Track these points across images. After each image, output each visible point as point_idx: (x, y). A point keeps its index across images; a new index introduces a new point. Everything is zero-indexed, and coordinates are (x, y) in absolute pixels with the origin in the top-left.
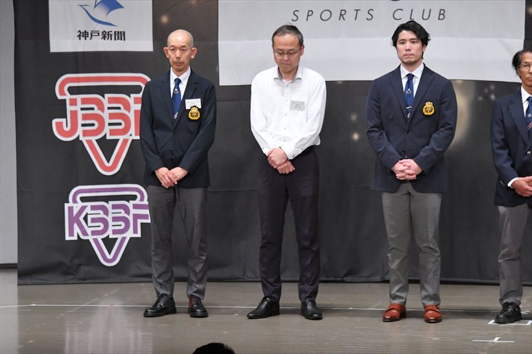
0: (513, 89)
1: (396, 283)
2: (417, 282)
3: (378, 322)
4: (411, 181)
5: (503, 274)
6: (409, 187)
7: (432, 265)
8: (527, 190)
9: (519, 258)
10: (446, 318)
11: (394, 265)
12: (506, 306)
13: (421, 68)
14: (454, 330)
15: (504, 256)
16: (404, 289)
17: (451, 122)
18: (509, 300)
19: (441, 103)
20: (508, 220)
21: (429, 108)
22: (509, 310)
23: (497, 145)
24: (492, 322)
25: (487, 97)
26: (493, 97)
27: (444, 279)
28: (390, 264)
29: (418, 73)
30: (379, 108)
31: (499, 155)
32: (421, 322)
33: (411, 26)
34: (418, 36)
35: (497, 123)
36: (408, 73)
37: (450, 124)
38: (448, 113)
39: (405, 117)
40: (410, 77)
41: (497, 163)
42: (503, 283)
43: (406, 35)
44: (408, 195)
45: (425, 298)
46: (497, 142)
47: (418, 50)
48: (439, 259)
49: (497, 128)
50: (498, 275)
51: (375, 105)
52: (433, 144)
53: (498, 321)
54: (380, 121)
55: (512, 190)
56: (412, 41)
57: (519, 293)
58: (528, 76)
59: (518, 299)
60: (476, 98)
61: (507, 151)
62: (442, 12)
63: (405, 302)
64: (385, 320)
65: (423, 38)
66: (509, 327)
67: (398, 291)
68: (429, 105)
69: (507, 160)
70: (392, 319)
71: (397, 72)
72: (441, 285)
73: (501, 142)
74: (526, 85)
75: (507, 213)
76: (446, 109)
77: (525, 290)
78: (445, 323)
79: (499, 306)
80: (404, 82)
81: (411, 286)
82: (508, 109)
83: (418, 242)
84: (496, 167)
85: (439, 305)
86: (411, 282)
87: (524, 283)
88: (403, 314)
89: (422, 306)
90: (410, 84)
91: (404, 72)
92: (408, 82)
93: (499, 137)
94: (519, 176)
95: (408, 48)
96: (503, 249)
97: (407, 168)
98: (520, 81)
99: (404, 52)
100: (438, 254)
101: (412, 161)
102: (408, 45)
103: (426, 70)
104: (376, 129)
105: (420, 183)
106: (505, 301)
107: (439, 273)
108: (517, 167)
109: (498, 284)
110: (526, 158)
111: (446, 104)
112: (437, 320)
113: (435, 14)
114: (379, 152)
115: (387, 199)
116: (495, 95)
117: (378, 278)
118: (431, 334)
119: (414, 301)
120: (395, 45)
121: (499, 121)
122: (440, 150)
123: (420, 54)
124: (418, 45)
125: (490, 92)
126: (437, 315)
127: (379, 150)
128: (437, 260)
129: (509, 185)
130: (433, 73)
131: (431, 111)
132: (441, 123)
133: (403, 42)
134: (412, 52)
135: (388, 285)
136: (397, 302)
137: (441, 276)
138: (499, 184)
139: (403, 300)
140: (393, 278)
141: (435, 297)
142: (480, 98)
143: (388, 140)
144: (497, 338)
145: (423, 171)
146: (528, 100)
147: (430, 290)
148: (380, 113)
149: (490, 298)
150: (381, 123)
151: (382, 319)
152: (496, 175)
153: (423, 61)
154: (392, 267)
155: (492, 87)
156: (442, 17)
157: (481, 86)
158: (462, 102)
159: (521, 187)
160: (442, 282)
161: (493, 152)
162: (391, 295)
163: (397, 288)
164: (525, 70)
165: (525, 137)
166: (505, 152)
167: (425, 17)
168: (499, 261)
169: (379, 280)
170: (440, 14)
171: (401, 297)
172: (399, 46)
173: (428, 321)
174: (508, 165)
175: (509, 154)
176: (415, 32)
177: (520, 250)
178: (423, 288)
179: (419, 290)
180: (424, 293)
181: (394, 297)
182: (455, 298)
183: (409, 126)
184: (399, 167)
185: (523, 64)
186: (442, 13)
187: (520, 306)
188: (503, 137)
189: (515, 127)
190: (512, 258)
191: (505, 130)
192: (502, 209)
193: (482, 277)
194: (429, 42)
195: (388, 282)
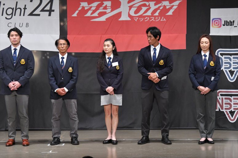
0: (55, 54)
1: (11, 131)
2: (20, 130)
3: (4, 147)
5: (53, 126)
8: (62, 93)
9: (59, 119)
10: (31, 144)
12: (55, 138)
13: (20, 46)
14: (34, 149)
15: (54, 119)
16: (14, 133)
17: (32, 67)
18: (56, 136)
19: (28, 60)
20: (55, 105)
21: (23, 61)
22: (56, 140)
23: (50, 76)
24: (49, 145)
25: (46, 57)
26: (48, 57)
27: (30, 129)
28: (8, 123)
29: (18, 48)
30: (3, 61)
31: (51, 80)
32: (21, 146)
33: (16, 30)
34: (19, 34)
35: (50, 67)
36: (14, 48)
37: (32, 68)
38: (31, 63)
39: (13, 65)
40: (15, 50)
41: (50, 83)
42: (53, 129)
43: (13, 33)
44: (15, 96)
45: (23, 136)
46: (50, 75)
47: (18, 39)
48: (28, 121)
49: (50, 69)
50: (51, 127)
51: (1, 61)
52: (25, 75)
53: (51, 145)
54: (3, 67)
55: (56, 93)
56: (16, 35)
57: (59, 133)
58: (61, 48)
59: (59, 135)
60: (42, 58)
61: (54, 78)
62: (27, 24)
63: (15, 138)
64: (7, 146)
65: (20, 34)
66: (55, 147)
67: (12, 134)
68: (23, 60)
69: (54, 82)
70: (10, 145)
72: (29, 131)
73: (52, 74)
74: (61, 52)
75: (54, 102)
76: (30, 62)
77: (62, 132)
78: (31, 146)
79: (52, 139)
80: (13, 51)
81: (17, 132)
82: (54, 62)
84: (50, 85)
85: (28, 139)
86: (17, 130)
87: (61, 129)
88: (14, 143)
89: (21, 140)
90: (15, 52)
91: (13, 48)
92: (14, 51)
93: (51, 73)
94: (59, 88)
95: (14, 38)
96: (53, 116)
98: (59, 51)
99: (13, 40)
100: (28, 119)
102: (14, 37)
103: (21, 47)
104: (1, 70)
105: (20, 90)
106: (54, 137)
107: (28, 126)
108: (58, 84)
109: (51, 130)
110: (61, 81)
111: (30, 60)
112: (28, 145)
113: (25, 25)
114: (3, 79)
115: (7, 98)
116: (49, 56)
117: (4, 129)
118: (25, 151)
119: (18, 137)
120: (9, 37)
121: (51, 66)
122: (28, 77)
123: (19, 40)
124: (18, 37)
125: (47, 55)
126: (28, 143)
127: (3, 78)
128: (27, 122)
129: (55, 91)
130: (24, 48)
131: (24, 63)
132: (28, 67)
133: (12, 36)
134: (16, 40)
135: (7, 132)
136: (12, 138)
137: (29, 128)
138: (51, 91)
139: (14, 138)
140: (10, 129)
141: (27, 136)
142: (43, 58)
143: (6, 74)
144: (51, 151)
145: (21, 86)
146: (61, 58)
147: (25, 134)
148: (3, 63)
149: (48, 136)
150: (4, 68)
151: (5, 145)
152: (50, 88)
153: (20, 43)
154: (9, 125)
155: (48, 53)
156: (27, 26)
157: (44, 53)
158: (36, 59)
159: (60, 92)
160: (29, 130)
162: (9, 136)
163: (11, 133)
164: (60, 46)
165: (61, 72)
166: (53, 78)
167: (21, 26)
168: (52, 121)
169: (4, 130)
170: (26, 25)
171: (13, 137)
172: (11, 37)
173: (24, 145)
174: (55, 83)
175: (55, 79)
176: (17, 32)
177: (59, 117)
179: (20, 133)
180: (23, 135)
181: (10, 137)
182: (35, 136)
183: (15, 68)
184: (11, 85)
185: (59, 44)
186: (27, 25)
187: (60, 138)
188: (52, 73)
190: (56, 120)
191: (53, 70)
192: (53, 101)
193: (45, 128)
194: (22, 36)
195: (7, 130)
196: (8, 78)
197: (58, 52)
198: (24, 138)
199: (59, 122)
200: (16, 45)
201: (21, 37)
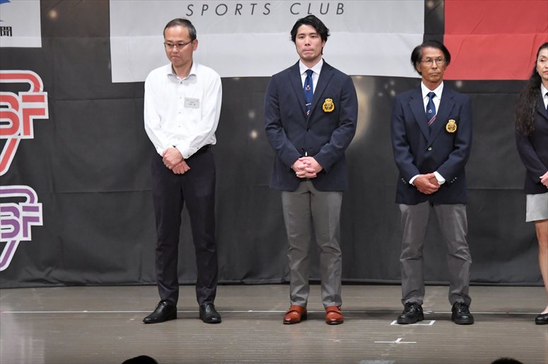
0: (413, 84)
1: (296, 284)
2: (318, 283)
3: (279, 325)
4: (311, 179)
5: (404, 274)
6: (309, 185)
7: (333, 265)
8: (429, 187)
9: (421, 257)
10: (348, 320)
11: (295, 266)
12: (408, 305)
13: (320, 63)
14: (356, 332)
15: (406, 255)
16: (305, 290)
17: (351, 119)
18: (411, 300)
19: (342, 100)
20: (410, 219)
22: (412, 310)
23: (397, 142)
24: (394, 323)
25: (387, 93)
26: (393, 93)
27: (345, 280)
28: (290, 265)
29: (317, 69)
30: (278, 104)
31: (400, 152)
32: (322, 324)
33: (311, 20)
34: (318, 31)
36: (307, 68)
37: (351, 121)
38: (348, 109)
39: (304, 114)
40: (310, 73)
41: (399, 160)
42: (405, 283)
43: (305, 29)
45: (326, 299)
46: (398, 138)
47: (317, 45)
48: (341, 259)
49: (397, 125)
51: (274, 102)
52: (333, 141)
53: (400, 322)
54: (278, 118)
55: (414, 188)
56: (312, 35)
57: (421, 293)
58: (430, 71)
59: (420, 298)
60: (376, 95)
61: (408, 147)
62: (341, 6)
63: (306, 304)
64: (286, 323)
65: (323, 33)
66: (411, 328)
67: (298, 292)
68: (329, 102)
69: (407, 158)
70: (293, 322)
71: (296, 68)
73: (402, 138)
75: (408, 211)
76: (346, 106)
77: (427, 288)
78: (349, 325)
79: (401, 307)
80: (304, 78)
81: (311, 287)
82: (409, 105)
83: (318, 241)
84: (397, 164)
85: (340, 306)
86: (312, 283)
87: (426, 282)
88: (304, 316)
89: (323, 307)
90: (309, 80)
91: (303, 68)
92: (307, 78)
93: (400, 133)
94: (421, 173)
95: (307, 42)
96: (404, 249)
97: (307, 165)
98: (420, 77)
99: (304, 47)
100: (339, 254)
101: (312, 158)
102: (307, 39)
103: (325, 65)
104: (274, 126)
105: (321, 180)
106: (407, 302)
107: (340, 273)
108: (418, 164)
109: (400, 284)
110: (427, 155)
111: (346, 101)
112: (339, 322)
113: (333, 8)
114: (278, 150)
115: (286, 198)
116: (395, 90)
117: (279, 280)
118: (331, 338)
119: (315, 302)
120: (294, 39)
121: (400, 118)
122: (341, 147)
123: (319, 49)
124: (317, 40)
125: (391, 88)
126: (339, 316)
127: (278, 147)
128: (338, 260)
129: (411, 182)
130: (332, 68)
131: (331, 108)
132: (342, 119)
133: (303, 36)
134: (312, 47)
135: (288, 286)
136: (297, 304)
137: (342, 277)
138: (400, 181)
139: (304, 302)
140: (293, 279)
141: (337, 298)
142: (381, 95)
143: (288, 137)
144: (399, 339)
145: (323, 170)
146: (428, 95)
147: (332, 291)
148: (279, 109)
149: (392, 298)
150: (280, 120)
151: (282, 321)
153: (322, 56)
154: (293, 268)
155: (392, 83)
156: (340, 11)
157: (381, 81)
158: (362, 98)
159: (423, 184)
160: (344, 283)
161: (394, 148)
162: (291, 297)
165: (426, 132)
166: (406, 149)
167: (324, 11)
168: (401, 260)
169: (280, 282)
170: (338, 8)
171: (301, 299)
172: (298, 40)
173: (329, 323)
174: (409, 162)
175: (411, 151)
176: (314, 26)
177: (421, 249)
178: (324, 288)
179: (320, 291)
180: (325, 294)
181: (294, 299)
182: (357, 298)
183: (309, 123)
184: (299, 164)
186: (340, 8)
187: (423, 306)
188: (404, 133)
189: (416, 124)
190: (413, 257)
191: (406, 128)
192: (403, 207)
193: (384, 277)
194: (329, 38)
195: (288, 283)
196: (291, 146)
197: (420, 80)
198: (331, 304)
199: (418, 263)
200: (310, 60)
201: (326, 41)
